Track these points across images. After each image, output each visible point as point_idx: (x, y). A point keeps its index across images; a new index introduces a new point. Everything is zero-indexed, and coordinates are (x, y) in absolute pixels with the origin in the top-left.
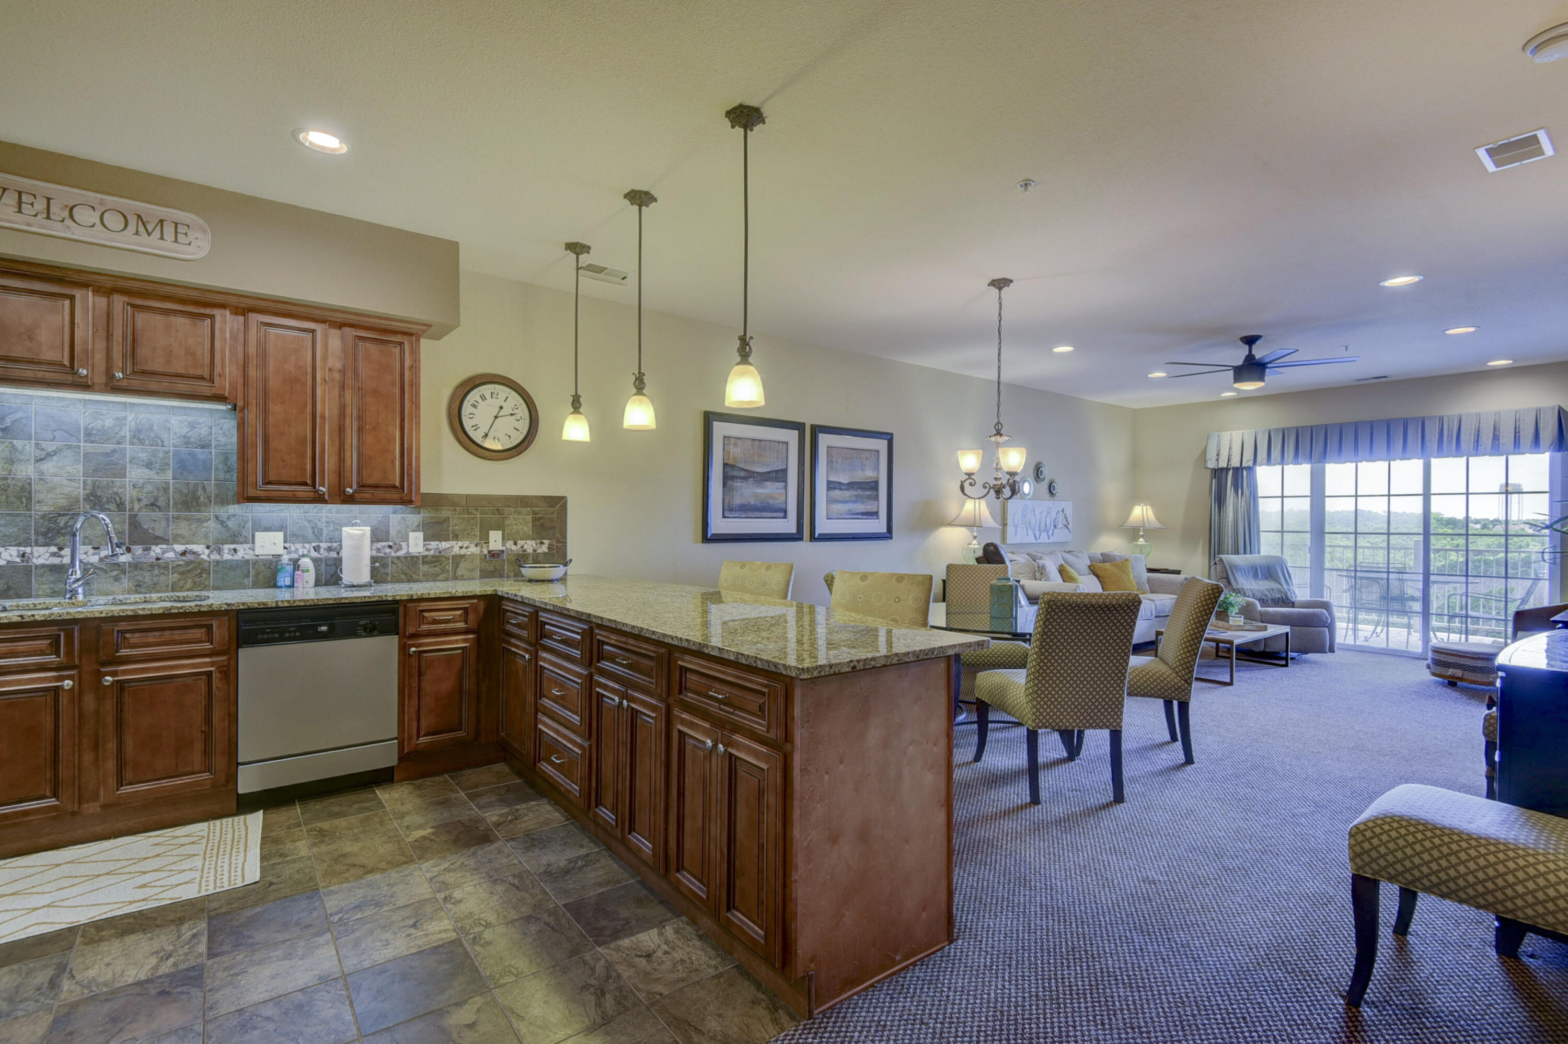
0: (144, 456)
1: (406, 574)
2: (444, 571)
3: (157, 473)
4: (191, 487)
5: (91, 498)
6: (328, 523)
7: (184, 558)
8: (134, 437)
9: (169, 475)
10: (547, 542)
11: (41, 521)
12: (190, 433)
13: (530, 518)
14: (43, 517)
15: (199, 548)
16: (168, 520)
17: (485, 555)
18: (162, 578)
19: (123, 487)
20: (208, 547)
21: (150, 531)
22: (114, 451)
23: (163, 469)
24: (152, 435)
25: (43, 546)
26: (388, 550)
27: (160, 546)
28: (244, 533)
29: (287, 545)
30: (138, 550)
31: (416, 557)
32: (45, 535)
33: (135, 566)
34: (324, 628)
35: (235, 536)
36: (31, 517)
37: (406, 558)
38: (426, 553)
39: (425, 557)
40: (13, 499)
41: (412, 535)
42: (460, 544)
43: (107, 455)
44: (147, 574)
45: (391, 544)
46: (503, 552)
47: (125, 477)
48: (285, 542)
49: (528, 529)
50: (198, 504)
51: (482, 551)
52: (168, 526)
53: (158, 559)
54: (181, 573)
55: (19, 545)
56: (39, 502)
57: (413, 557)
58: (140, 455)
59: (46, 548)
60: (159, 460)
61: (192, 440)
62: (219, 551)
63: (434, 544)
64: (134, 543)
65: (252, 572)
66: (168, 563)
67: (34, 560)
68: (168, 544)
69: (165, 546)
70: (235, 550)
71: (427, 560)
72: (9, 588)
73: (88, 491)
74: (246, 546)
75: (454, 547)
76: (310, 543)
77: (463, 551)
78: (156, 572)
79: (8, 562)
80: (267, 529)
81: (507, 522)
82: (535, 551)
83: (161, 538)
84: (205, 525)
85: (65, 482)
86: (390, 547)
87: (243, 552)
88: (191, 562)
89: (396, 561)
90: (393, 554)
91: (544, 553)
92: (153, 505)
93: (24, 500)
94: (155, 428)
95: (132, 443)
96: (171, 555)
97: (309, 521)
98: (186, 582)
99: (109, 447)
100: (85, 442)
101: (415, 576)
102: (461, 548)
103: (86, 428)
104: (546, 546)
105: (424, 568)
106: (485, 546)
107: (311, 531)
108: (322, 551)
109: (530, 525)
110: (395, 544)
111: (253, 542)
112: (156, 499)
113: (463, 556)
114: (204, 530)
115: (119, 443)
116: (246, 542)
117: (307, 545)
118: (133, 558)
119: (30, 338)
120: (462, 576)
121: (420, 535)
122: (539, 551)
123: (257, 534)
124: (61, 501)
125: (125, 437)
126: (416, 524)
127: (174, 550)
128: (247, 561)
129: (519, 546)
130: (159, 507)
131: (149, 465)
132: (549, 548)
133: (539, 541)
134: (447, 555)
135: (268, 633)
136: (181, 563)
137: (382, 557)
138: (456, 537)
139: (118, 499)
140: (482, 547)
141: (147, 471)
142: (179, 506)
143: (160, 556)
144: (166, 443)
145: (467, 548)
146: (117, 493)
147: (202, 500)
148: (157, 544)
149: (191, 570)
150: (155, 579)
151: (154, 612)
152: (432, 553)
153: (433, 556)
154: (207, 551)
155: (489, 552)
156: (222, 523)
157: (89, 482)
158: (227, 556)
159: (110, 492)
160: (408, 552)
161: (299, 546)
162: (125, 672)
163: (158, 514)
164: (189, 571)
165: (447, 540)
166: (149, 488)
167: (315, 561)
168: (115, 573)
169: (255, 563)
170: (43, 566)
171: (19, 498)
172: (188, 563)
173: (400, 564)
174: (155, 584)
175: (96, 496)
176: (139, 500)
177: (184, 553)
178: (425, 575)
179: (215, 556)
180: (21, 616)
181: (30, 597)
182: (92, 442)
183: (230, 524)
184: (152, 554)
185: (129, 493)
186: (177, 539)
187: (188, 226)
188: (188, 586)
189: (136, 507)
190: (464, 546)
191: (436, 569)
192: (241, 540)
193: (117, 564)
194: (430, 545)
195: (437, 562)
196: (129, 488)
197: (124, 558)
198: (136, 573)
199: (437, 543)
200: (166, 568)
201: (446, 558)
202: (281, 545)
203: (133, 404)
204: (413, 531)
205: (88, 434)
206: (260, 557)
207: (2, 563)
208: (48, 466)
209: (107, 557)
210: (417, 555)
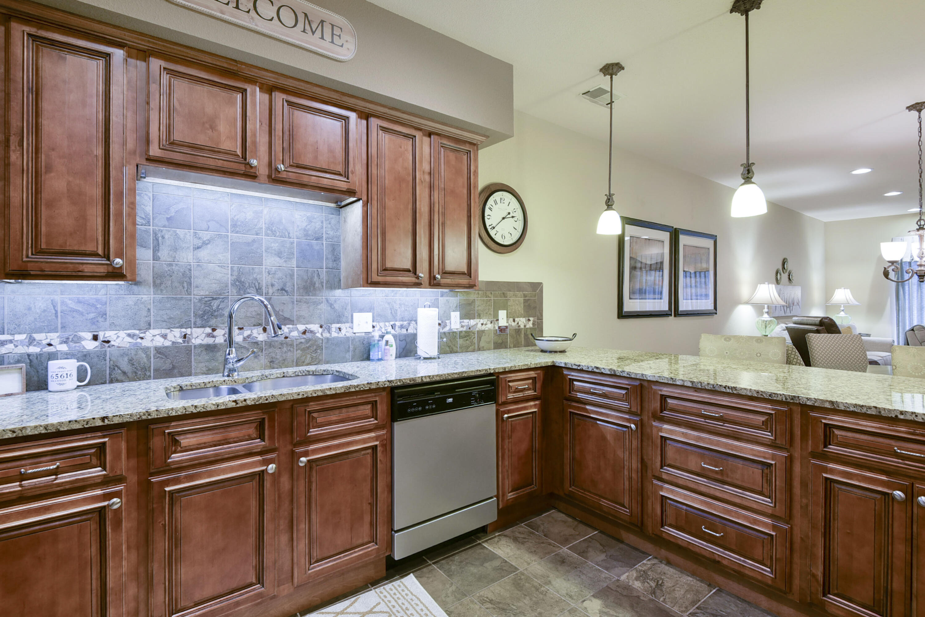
0: (275, 246)
1: (449, 347)
2: (472, 343)
3: (285, 261)
4: (309, 274)
5: (237, 283)
6: (400, 304)
7: (304, 336)
8: (268, 228)
9: (294, 263)
10: (531, 319)
11: (199, 304)
12: (308, 227)
13: (522, 300)
14: (200, 300)
15: (314, 327)
16: (293, 302)
17: (496, 330)
18: (289, 354)
19: (261, 273)
20: (321, 327)
21: (281, 313)
22: (254, 241)
23: (289, 259)
24: (281, 228)
25: (201, 327)
27: (288, 326)
28: (346, 314)
29: (374, 324)
31: (455, 332)
32: (202, 317)
33: (270, 344)
34: (450, 400)
35: (339, 316)
36: (191, 300)
37: (449, 333)
38: (461, 329)
39: (461, 332)
40: (176, 284)
41: (453, 314)
42: (482, 321)
43: (248, 244)
44: (278, 351)
45: (440, 322)
46: (507, 327)
47: (261, 264)
48: (373, 321)
49: (520, 309)
50: (315, 289)
51: (494, 327)
52: (293, 308)
53: (286, 338)
54: (303, 350)
55: (181, 327)
56: (197, 287)
57: (454, 332)
58: (273, 245)
59: (203, 329)
60: (286, 250)
61: (310, 232)
62: (329, 330)
63: (466, 321)
65: (351, 349)
66: (292, 341)
67: (193, 341)
68: (293, 325)
69: (291, 326)
70: (340, 329)
71: (462, 334)
72: (174, 367)
73: (235, 277)
74: (348, 325)
75: (477, 324)
76: (389, 322)
77: (484, 328)
78: (285, 349)
79: (173, 342)
80: (361, 311)
81: (509, 304)
82: (525, 326)
83: (288, 319)
84: (319, 307)
85: (218, 269)
86: (440, 324)
87: (346, 331)
88: (310, 340)
89: (443, 336)
90: (441, 330)
91: (531, 328)
92: (283, 289)
93: (185, 285)
94: (284, 221)
95: (267, 235)
96: (295, 334)
97: (389, 303)
98: (306, 357)
99: (250, 238)
100: (232, 232)
101: (455, 348)
102: (482, 324)
103: (232, 220)
104: (531, 322)
105: (460, 342)
106: (496, 323)
107: (390, 312)
108: (397, 328)
109: (522, 306)
110: (442, 322)
111: (352, 322)
112: (285, 285)
113: (483, 331)
114: (318, 311)
115: (257, 235)
116: (347, 322)
117: (387, 324)
118: (268, 337)
120: (483, 347)
121: (458, 314)
122: (527, 327)
123: (355, 314)
124: (214, 285)
125: (262, 228)
126: (455, 305)
127: (297, 329)
128: (348, 339)
129: (516, 322)
130: (286, 291)
131: (279, 254)
132: (533, 324)
133: (527, 318)
134: (474, 331)
135: (415, 407)
136: (303, 341)
138: (479, 317)
139: (257, 284)
140: (494, 324)
141: (278, 259)
142: (301, 291)
143: (287, 335)
144: (291, 235)
145: (486, 324)
146: (256, 279)
147: (317, 285)
148: (285, 325)
149: (310, 347)
150: (284, 355)
151: (338, 392)
152: (465, 329)
153: (466, 332)
154: (320, 330)
155: (499, 327)
156: (331, 305)
157: (235, 269)
158: (334, 334)
159: (251, 278)
160: (450, 329)
161: (382, 324)
162: (315, 451)
163: (285, 298)
164: (308, 348)
165: (474, 318)
166: (279, 274)
167: (395, 336)
169: (353, 339)
170: (201, 346)
171: (182, 283)
172: (308, 341)
174: (284, 360)
175: (240, 282)
176: (272, 285)
177: (304, 333)
178: (461, 347)
179: (326, 335)
180: (235, 401)
181: (190, 375)
182: (237, 232)
183: (336, 306)
184: (282, 334)
185: (265, 280)
186: (300, 319)
187: (341, 29)
188: (307, 361)
189: (271, 291)
190: (485, 323)
191: (467, 342)
192: (344, 320)
193: (257, 343)
194: (463, 322)
195: (468, 336)
196: (265, 275)
197: (261, 337)
198: (270, 350)
199: (468, 320)
200: (292, 345)
201: (473, 333)
202: (371, 324)
203: (267, 199)
204: (454, 311)
205: (234, 225)
206: (357, 334)
207: (168, 343)
208: (204, 254)
209: (249, 336)
210: (456, 330)
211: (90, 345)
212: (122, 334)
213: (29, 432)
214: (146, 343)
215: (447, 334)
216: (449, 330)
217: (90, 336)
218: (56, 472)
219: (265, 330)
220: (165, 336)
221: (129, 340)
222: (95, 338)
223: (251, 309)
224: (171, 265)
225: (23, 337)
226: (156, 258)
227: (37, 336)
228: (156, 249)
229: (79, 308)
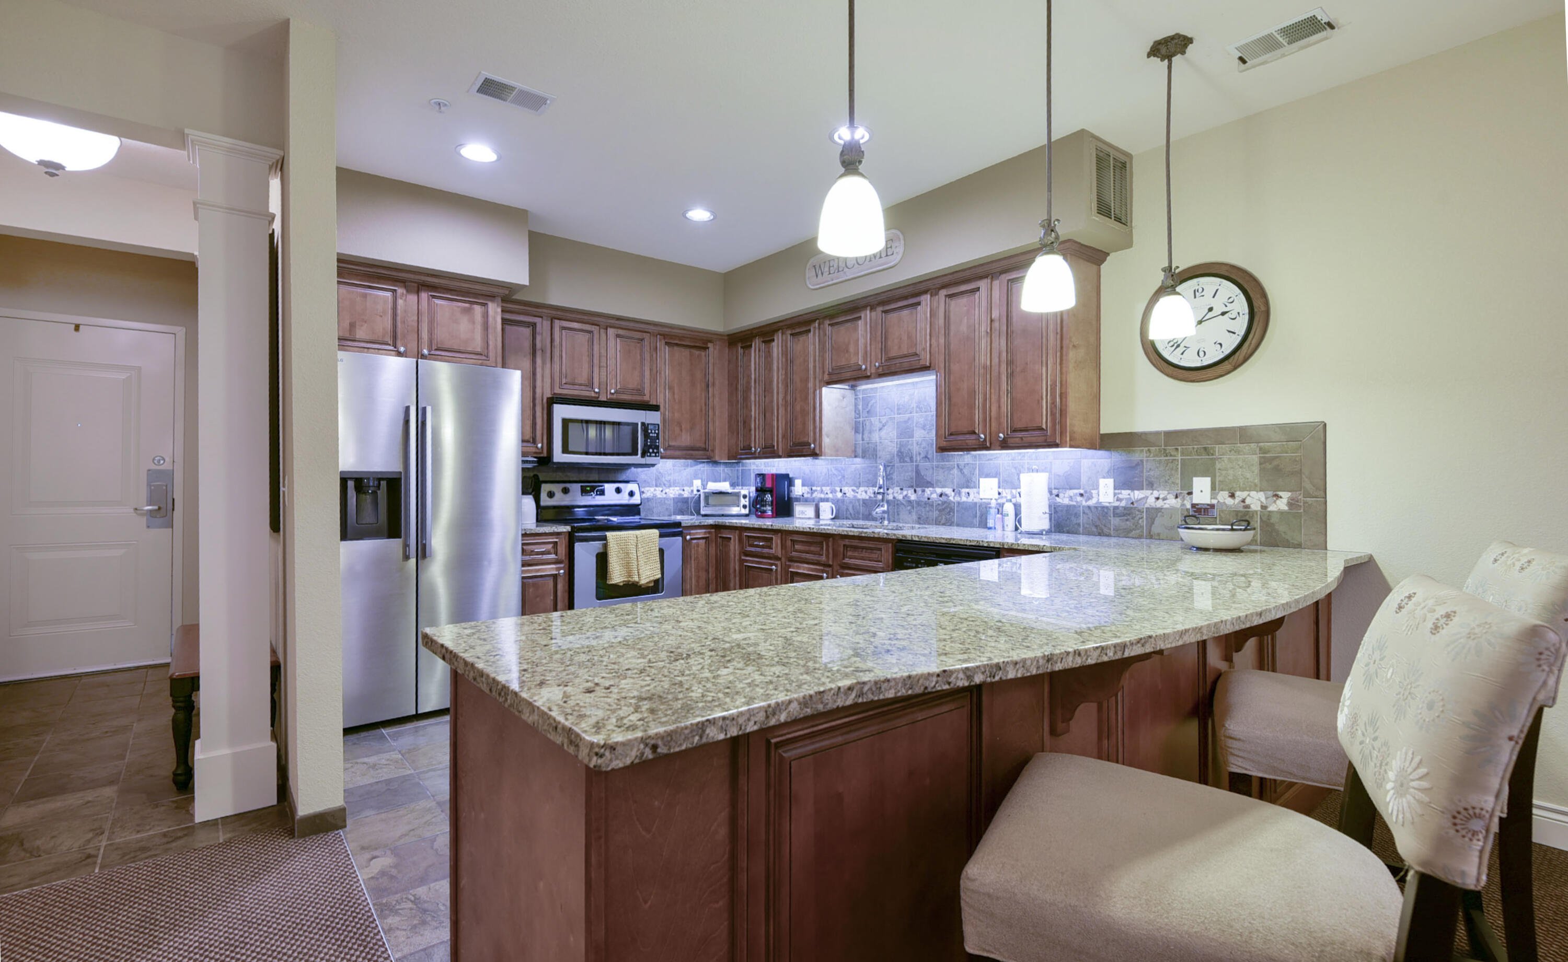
0: (921, 420)
1: (1096, 526)
2: (1137, 526)
3: (928, 433)
7: (941, 498)
9: (934, 433)
10: (1285, 495)
13: (1255, 459)
15: (948, 491)
16: (933, 468)
17: (1188, 510)
18: (931, 513)
19: (912, 444)
20: (954, 491)
21: (925, 477)
22: (909, 419)
24: (925, 404)
26: (1079, 499)
28: (974, 479)
29: (1000, 490)
30: (919, 490)
31: (1107, 507)
33: (918, 503)
35: (968, 481)
37: (1096, 508)
38: (1117, 504)
39: (1116, 508)
41: (1102, 482)
42: (1156, 494)
43: (906, 422)
44: (924, 510)
45: (1082, 491)
46: (1212, 506)
47: (913, 437)
48: (999, 487)
49: (1253, 474)
51: (1183, 505)
52: (933, 473)
53: (929, 499)
56: (882, 455)
57: (1103, 507)
60: (928, 422)
62: (960, 493)
63: (1125, 494)
64: (918, 486)
65: (978, 514)
66: (933, 502)
68: (933, 487)
69: (931, 489)
70: (969, 493)
71: (1118, 511)
73: (898, 449)
74: (975, 490)
75: (1148, 498)
76: (1016, 488)
77: (1160, 504)
78: (927, 509)
80: (988, 476)
81: (1218, 466)
82: (1264, 507)
83: (930, 482)
84: (952, 472)
85: (889, 443)
86: (1082, 495)
87: (973, 495)
88: (945, 502)
89: (1087, 511)
90: (1084, 503)
91: (1281, 513)
92: (926, 457)
94: (927, 398)
95: (916, 412)
96: (935, 496)
97: (1015, 468)
98: (942, 518)
99: (908, 415)
100: (897, 414)
101: (1105, 530)
102: (1158, 499)
103: (897, 404)
104: (1285, 501)
105: (1115, 521)
106: (1188, 497)
107: (1017, 477)
109: (1256, 469)
110: (1086, 492)
111: (979, 488)
112: (927, 453)
113: (1159, 510)
114: (951, 476)
115: (911, 413)
116: (975, 487)
117: (1014, 491)
118: (917, 497)
119: (847, 351)
120: (1159, 534)
121: (1110, 482)
122: (1272, 508)
123: (981, 479)
124: (889, 454)
125: (912, 407)
126: (1106, 469)
127: (936, 492)
128: (976, 504)
129: (1237, 500)
130: (928, 458)
131: (924, 428)
132: (1290, 504)
133: (1270, 493)
134: (1140, 507)
136: (940, 502)
137: (1074, 506)
138: (1151, 486)
139: (910, 453)
140: (1183, 499)
141: (922, 431)
143: (929, 496)
144: (931, 409)
145: (1164, 499)
146: (909, 449)
148: (928, 487)
149: (945, 508)
150: (928, 514)
152: (1123, 504)
153: (1125, 508)
154: (953, 494)
155: (1193, 506)
156: (961, 470)
157: (899, 442)
158: (964, 499)
159: (907, 449)
160: (1098, 502)
161: (1008, 491)
163: (928, 463)
164: (943, 510)
165: (1141, 488)
166: (924, 444)
168: (909, 508)
169: (981, 505)
171: (873, 455)
172: (944, 503)
173: (1090, 515)
174: (928, 518)
175: (901, 453)
176: (920, 454)
177: (941, 495)
178: (1117, 529)
179: (957, 499)
182: (900, 414)
183: (966, 471)
184: (926, 495)
185: (915, 449)
186: (938, 483)
188: (943, 522)
189: (918, 459)
190: (1161, 496)
191: (1128, 523)
192: (972, 485)
193: (910, 501)
194: (1121, 493)
195: (1129, 515)
196: (915, 444)
197: (913, 497)
198: (918, 508)
199: (1129, 492)
200: (932, 506)
201: (1139, 511)
202: (996, 490)
203: (917, 383)
204: (1104, 478)
205: (898, 409)
206: (983, 501)
207: (867, 498)
208: (883, 433)
209: (906, 495)
210: (1108, 505)
211: (839, 495)
212: (850, 489)
213: (756, 526)
214: (859, 496)
215: (1093, 509)
216: (1096, 503)
217: (838, 489)
218: (762, 547)
219: (915, 491)
220: (866, 492)
221: (852, 493)
222: (841, 491)
223: (907, 474)
224: (868, 443)
225: (819, 489)
226: (863, 440)
227: (824, 488)
228: (863, 434)
229: (836, 472)
